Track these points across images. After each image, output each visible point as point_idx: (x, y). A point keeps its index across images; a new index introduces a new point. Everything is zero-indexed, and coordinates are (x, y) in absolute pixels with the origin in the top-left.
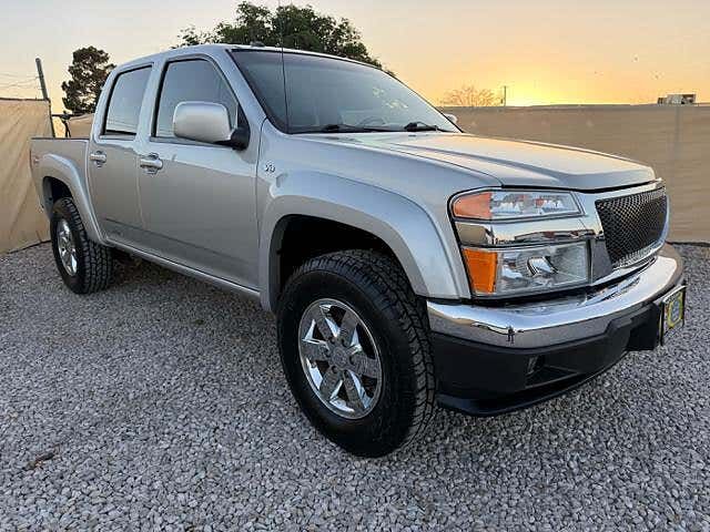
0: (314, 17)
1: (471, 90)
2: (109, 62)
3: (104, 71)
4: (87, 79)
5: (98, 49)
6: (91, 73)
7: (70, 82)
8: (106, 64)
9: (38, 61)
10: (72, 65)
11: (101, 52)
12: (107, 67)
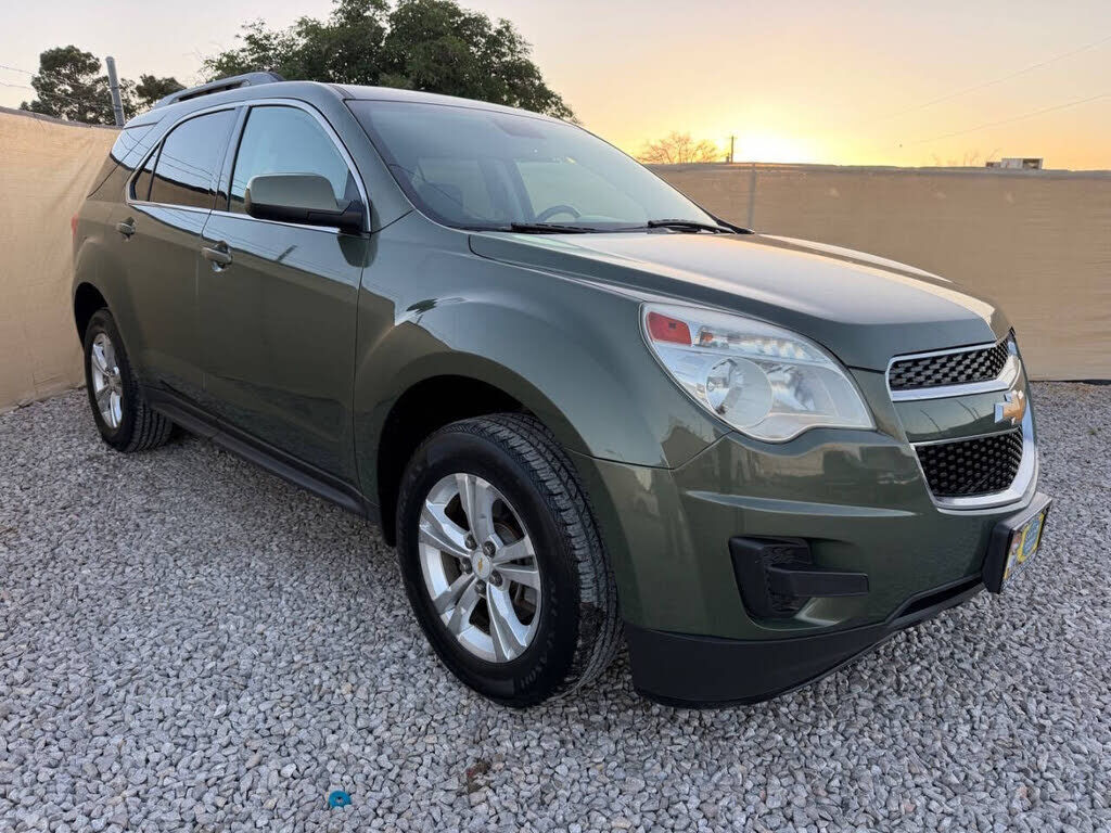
0: (460, 15)
2: (102, 73)
3: (92, 88)
4: (64, 99)
5: (83, 51)
6: (70, 90)
7: (34, 103)
8: (95, 76)
10: (38, 75)
11: (88, 56)
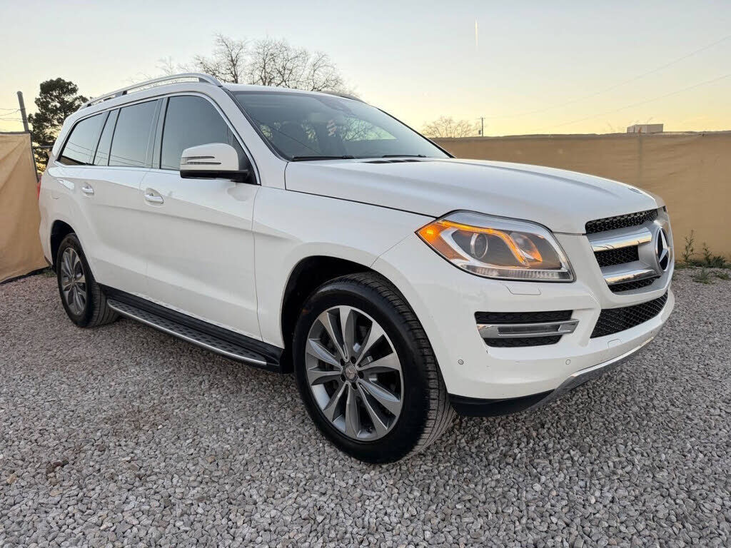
1: (450, 121)
2: (78, 94)
3: (72, 103)
4: (55, 111)
5: (67, 81)
6: (58, 105)
7: (37, 115)
8: (74, 96)
9: (20, 95)
10: (39, 97)
11: (70, 83)
12: (76, 99)
